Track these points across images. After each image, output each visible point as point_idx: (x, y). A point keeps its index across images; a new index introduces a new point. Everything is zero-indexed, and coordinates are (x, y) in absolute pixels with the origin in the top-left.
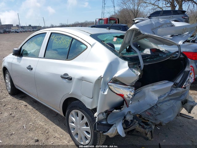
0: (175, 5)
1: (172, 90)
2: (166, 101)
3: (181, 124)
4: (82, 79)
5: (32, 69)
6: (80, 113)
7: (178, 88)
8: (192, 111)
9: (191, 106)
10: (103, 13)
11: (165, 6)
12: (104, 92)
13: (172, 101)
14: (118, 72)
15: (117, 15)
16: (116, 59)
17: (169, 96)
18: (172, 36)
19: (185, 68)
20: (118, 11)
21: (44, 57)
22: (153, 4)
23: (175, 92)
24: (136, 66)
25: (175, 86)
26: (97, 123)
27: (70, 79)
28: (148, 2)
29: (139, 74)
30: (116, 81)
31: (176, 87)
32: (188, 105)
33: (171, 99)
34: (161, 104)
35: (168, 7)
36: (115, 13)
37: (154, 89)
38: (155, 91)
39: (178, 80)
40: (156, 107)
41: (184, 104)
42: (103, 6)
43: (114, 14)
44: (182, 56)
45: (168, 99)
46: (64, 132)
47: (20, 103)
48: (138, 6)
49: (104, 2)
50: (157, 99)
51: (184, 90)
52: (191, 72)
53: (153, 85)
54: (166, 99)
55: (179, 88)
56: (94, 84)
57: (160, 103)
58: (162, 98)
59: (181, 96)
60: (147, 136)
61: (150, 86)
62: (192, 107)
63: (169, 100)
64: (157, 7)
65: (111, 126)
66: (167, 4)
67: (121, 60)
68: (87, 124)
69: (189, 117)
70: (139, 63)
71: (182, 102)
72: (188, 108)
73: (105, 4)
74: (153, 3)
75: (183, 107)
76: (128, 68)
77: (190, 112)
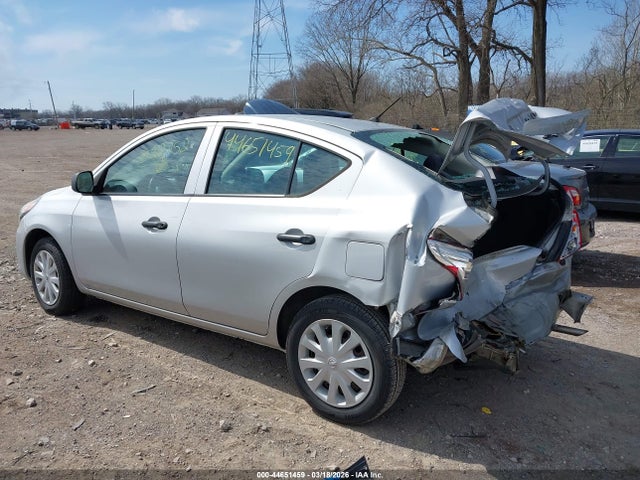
0: (470, 60)
1: (535, 269)
2: (524, 295)
3: (554, 358)
4: (347, 239)
5: (164, 227)
6: (338, 326)
7: (549, 261)
8: (583, 318)
9: (580, 303)
10: (254, 74)
11: (440, 60)
12: (416, 262)
13: (537, 295)
14: (441, 218)
15: (298, 83)
16: (434, 187)
17: (529, 283)
18: (548, 137)
19: (562, 214)
20: (301, 71)
21: (207, 191)
22: (408, 54)
23: (542, 272)
24: (479, 203)
25: (541, 259)
26: (397, 336)
27: (309, 241)
28: (391, 45)
29: (492, 218)
30: (441, 236)
31: (544, 262)
32: (573, 303)
33: (535, 291)
34: (513, 303)
35: (450, 63)
36: (292, 74)
37: (496, 266)
38: (501, 272)
39: (549, 244)
40: (502, 309)
41: (565, 300)
42: (255, 52)
43: (288, 77)
44: (552, 188)
45: (527, 289)
46: (274, 390)
47: (102, 333)
48: (362, 57)
49: (255, 39)
50: (504, 291)
51: (561, 267)
52: (574, 224)
53: (493, 258)
54: (523, 291)
55: (551, 264)
56: (387, 246)
57: (510, 300)
58: (514, 289)
59: (555, 284)
60: (508, 364)
61: (488, 259)
62: (582, 307)
63: (530, 294)
64: (419, 62)
65: (426, 345)
66: (449, 55)
67: (445, 190)
68: (358, 351)
69: (578, 332)
70: (488, 195)
71: (560, 296)
72: (575, 308)
73: (258, 46)
74: (407, 51)
75: (561, 308)
76: (464, 207)
77: (577, 320)
